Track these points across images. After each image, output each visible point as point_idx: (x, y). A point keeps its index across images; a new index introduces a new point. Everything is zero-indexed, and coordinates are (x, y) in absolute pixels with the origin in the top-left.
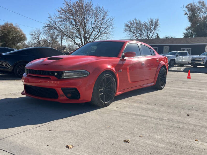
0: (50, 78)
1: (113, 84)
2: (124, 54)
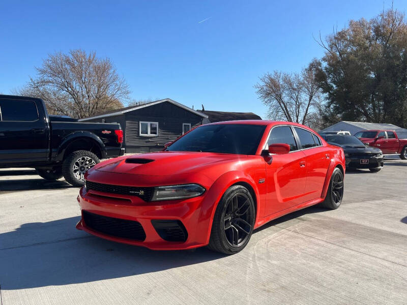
0: (130, 201)
2: (267, 148)
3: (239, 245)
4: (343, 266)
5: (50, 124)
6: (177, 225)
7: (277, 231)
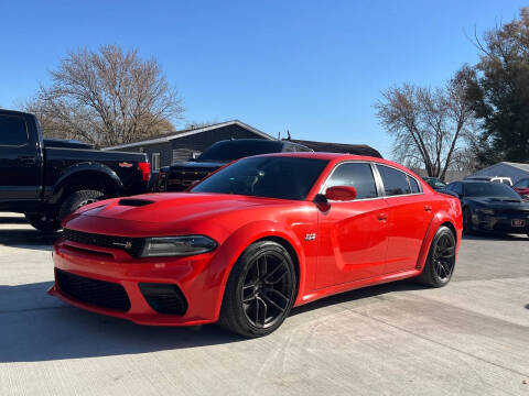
0: (111, 255)
1: (286, 276)
2: (324, 193)
3: (266, 326)
4: (405, 359)
5: (44, 150)
6: (172, 291)
7: (336, 311)
